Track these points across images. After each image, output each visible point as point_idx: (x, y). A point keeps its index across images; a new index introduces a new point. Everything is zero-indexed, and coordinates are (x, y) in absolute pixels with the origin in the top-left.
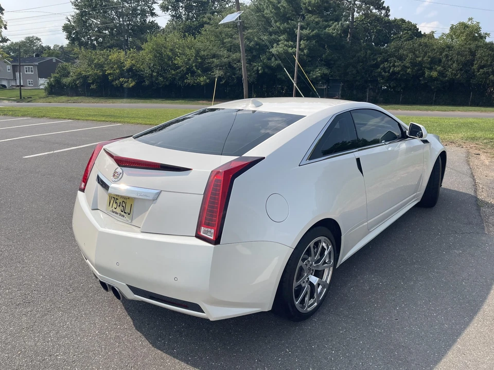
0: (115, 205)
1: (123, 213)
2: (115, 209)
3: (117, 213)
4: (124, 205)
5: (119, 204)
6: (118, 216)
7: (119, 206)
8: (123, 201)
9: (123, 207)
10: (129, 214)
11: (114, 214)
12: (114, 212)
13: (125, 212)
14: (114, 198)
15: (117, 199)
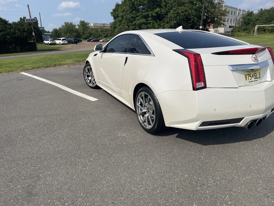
0: (250, 78)
1: (256, 79)
2: (251, 80)
3: (252, 81)
4: (255, 75)
5: (252, 76)
6: (254, 82)
7: (253, 77)
8: (254, 73)
9: (255, 76)
10: (259, 78)
11: (251, 83)
12: (251, 82)
13: (257, 78)
14: (248, 74)
15: (250, 74)
